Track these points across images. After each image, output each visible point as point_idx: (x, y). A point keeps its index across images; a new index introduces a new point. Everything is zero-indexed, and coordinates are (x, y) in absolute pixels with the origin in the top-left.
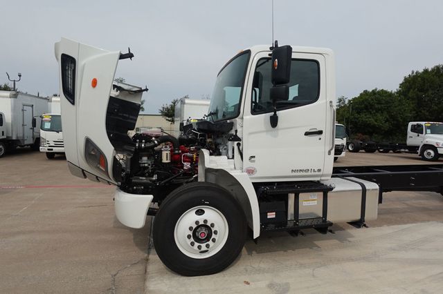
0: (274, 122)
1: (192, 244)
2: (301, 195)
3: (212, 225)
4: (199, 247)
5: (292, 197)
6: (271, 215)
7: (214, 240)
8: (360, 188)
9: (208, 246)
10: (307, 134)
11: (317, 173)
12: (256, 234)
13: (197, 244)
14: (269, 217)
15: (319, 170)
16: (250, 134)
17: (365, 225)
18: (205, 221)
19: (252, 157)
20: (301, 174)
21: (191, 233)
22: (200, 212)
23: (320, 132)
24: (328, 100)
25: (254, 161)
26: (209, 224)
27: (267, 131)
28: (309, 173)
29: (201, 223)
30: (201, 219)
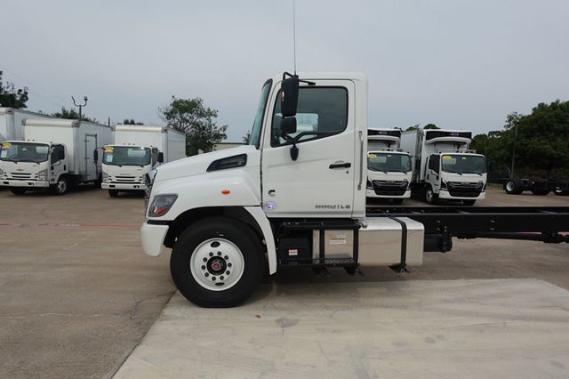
0: (294, 154)
1: (207, 275)
2: (327, 233)
3: (227, 257)
4: (214, 279)
5: (316, 234)
6: (293, 253)
7: (228, 273)
8: (400, 228)
9: (222, 278)
10: (332, 167)
11: (345, 210)
12: (273, 269)
13: (211, 276)
14: (290, 254)
15: (348, 207)
16: (270, 167)
17: (406, 270)
18: (219, 253)
19: (271, 191)
20: (327, 210)
21: (205, 264)
22: (215, 245)
23: (348, 165)
24: (358, 130)
25: (274, 195)
26: (223, 256)
27: (286, 164)
28: (336, 210)
29: (215, 255)
30: (215, 251)
